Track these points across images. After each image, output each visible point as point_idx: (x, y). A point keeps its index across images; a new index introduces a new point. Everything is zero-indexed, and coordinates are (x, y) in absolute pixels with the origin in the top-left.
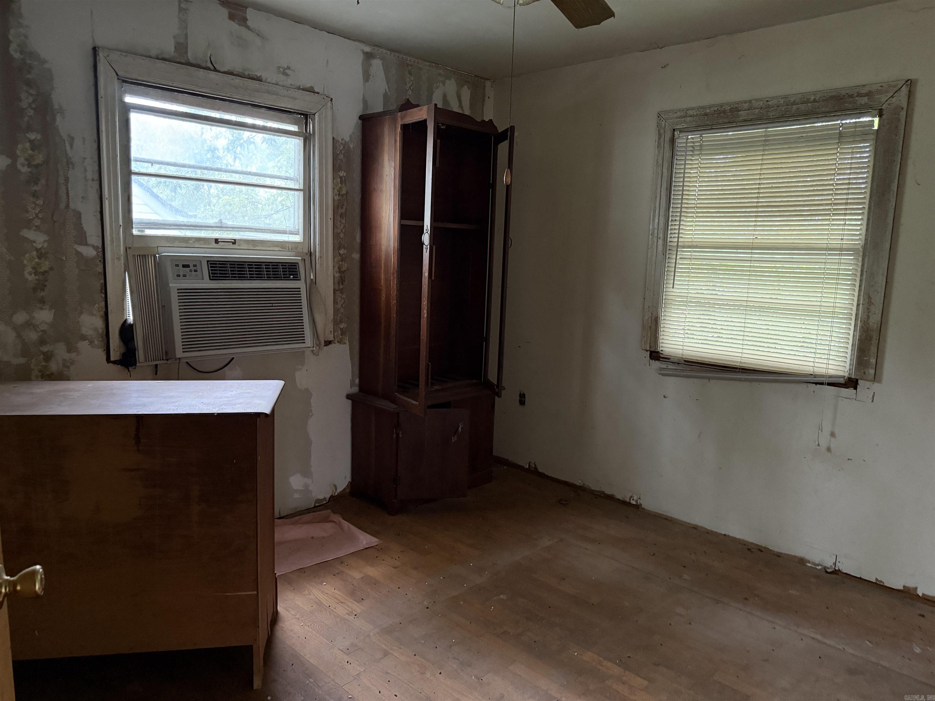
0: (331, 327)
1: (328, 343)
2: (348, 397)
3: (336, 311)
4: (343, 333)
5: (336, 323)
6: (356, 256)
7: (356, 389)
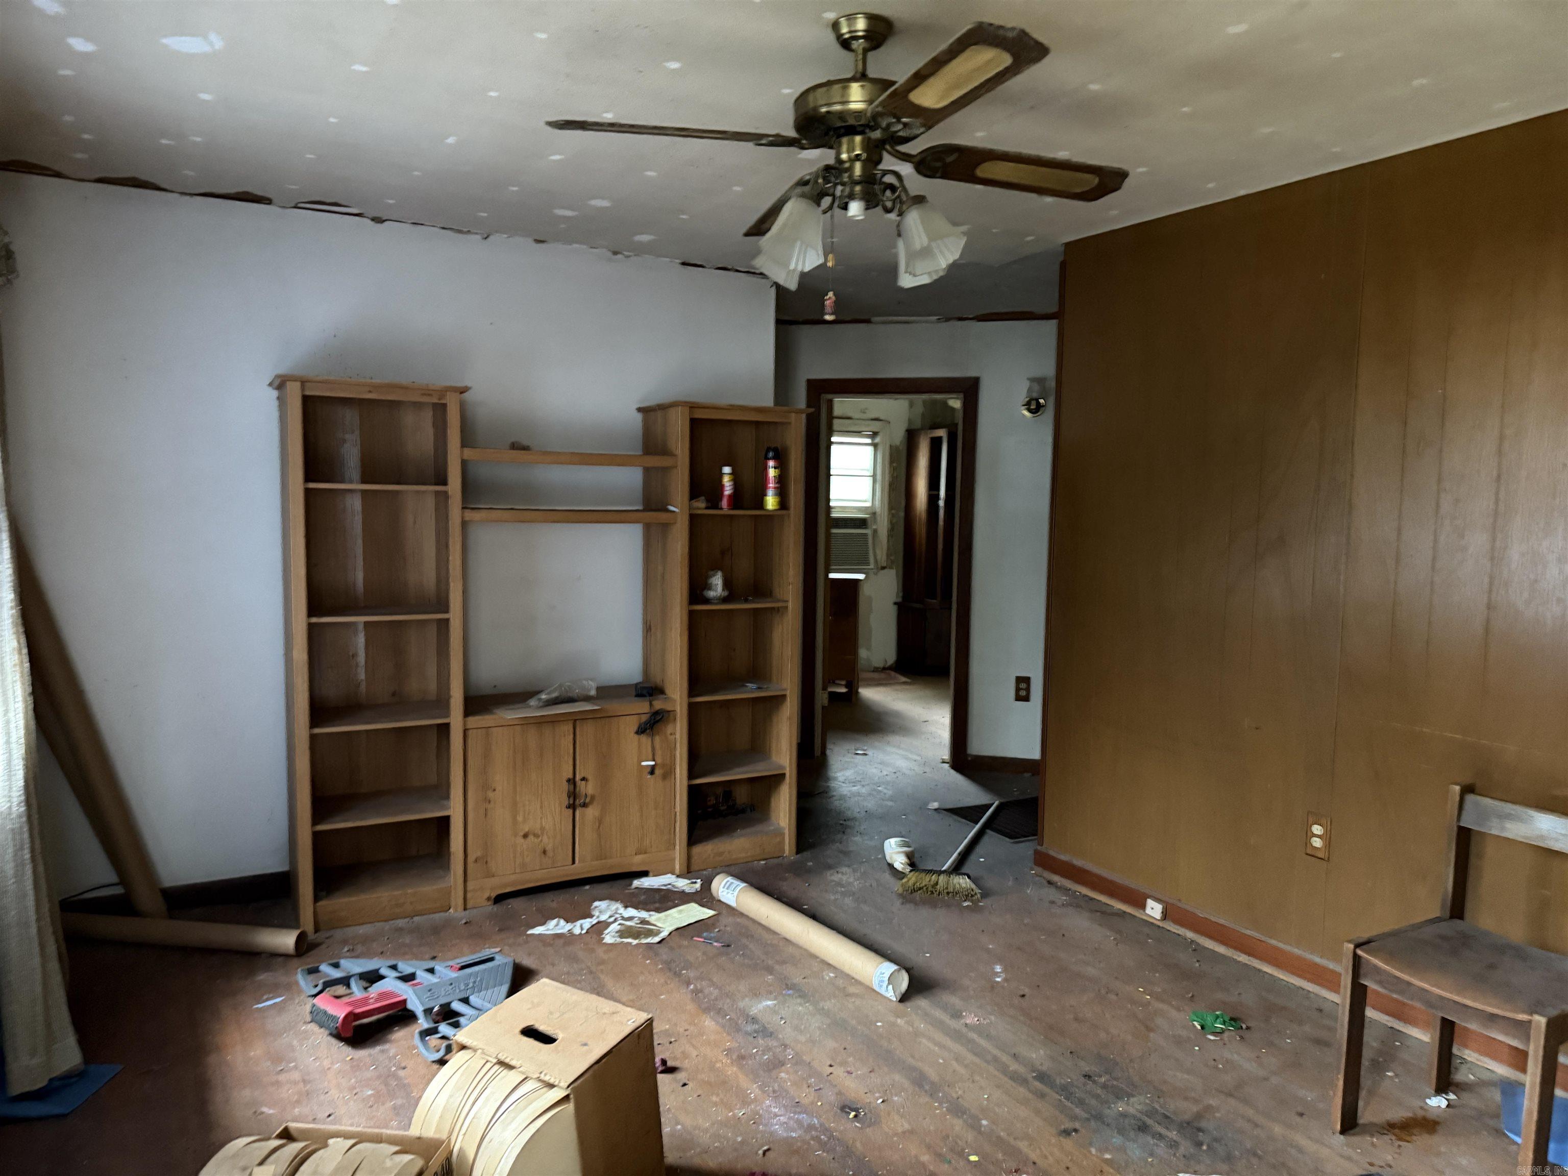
0: (884, 557)
1: (883, 568)
2: (895, 603)
3: (888, 549)
4: (892, 562)
5: (888, 556)
6: (902, 514)
7: (900, 600)
